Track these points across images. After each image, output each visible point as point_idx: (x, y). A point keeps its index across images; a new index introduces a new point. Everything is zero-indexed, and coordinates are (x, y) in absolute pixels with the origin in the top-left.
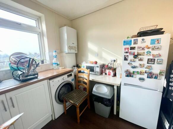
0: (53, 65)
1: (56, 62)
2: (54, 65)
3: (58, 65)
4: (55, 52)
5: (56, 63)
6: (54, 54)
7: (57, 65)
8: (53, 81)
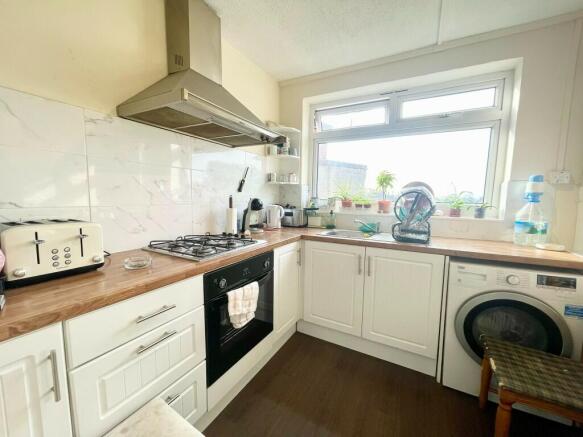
0: (513, 227)
1: (529, 221)
2: (518, 230)
3: (533, 230)
4: (537, 179)
5: (525, 224)
6: (529, 187)
7: (528, 229)
8: (463, 268)
